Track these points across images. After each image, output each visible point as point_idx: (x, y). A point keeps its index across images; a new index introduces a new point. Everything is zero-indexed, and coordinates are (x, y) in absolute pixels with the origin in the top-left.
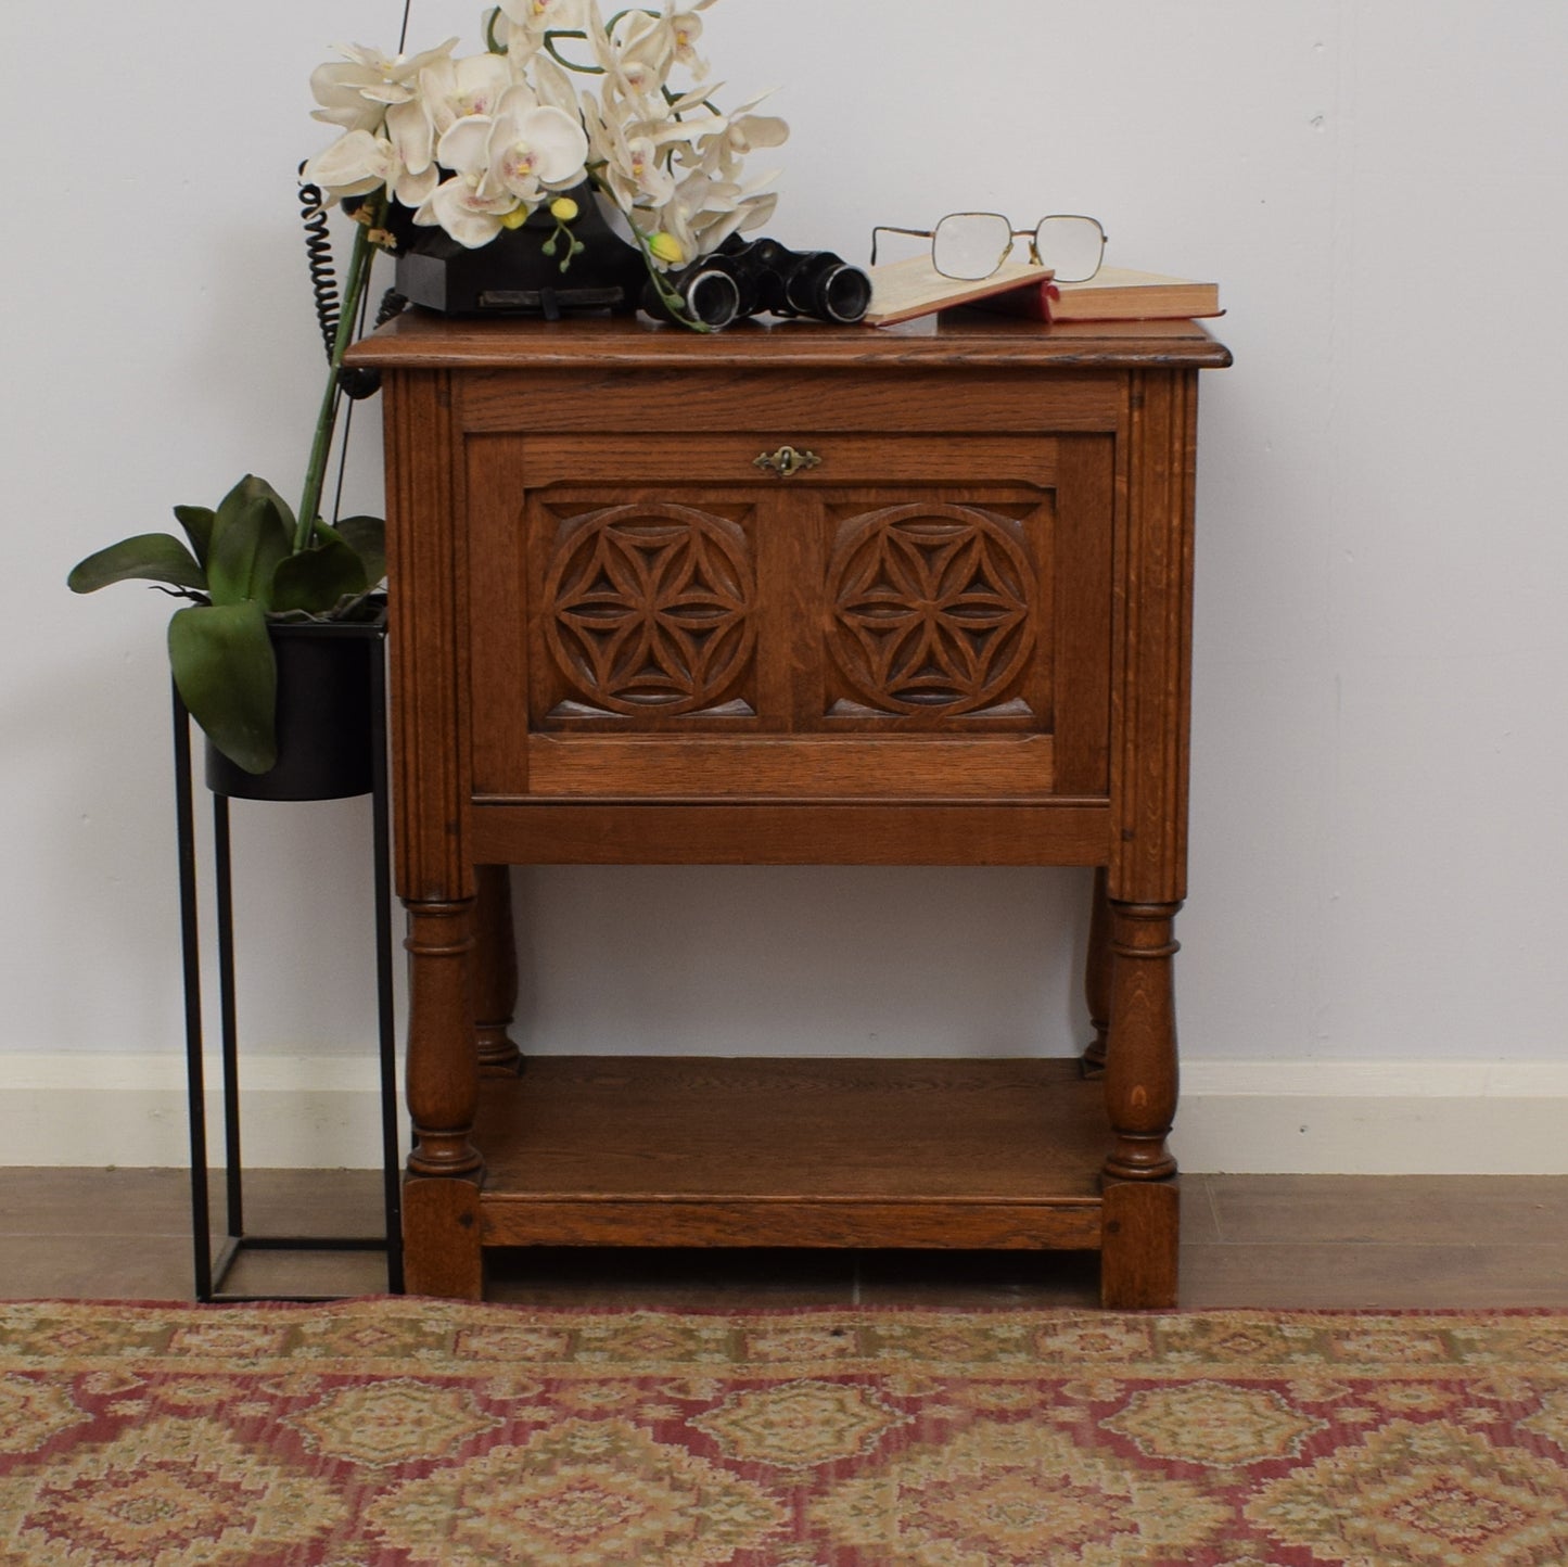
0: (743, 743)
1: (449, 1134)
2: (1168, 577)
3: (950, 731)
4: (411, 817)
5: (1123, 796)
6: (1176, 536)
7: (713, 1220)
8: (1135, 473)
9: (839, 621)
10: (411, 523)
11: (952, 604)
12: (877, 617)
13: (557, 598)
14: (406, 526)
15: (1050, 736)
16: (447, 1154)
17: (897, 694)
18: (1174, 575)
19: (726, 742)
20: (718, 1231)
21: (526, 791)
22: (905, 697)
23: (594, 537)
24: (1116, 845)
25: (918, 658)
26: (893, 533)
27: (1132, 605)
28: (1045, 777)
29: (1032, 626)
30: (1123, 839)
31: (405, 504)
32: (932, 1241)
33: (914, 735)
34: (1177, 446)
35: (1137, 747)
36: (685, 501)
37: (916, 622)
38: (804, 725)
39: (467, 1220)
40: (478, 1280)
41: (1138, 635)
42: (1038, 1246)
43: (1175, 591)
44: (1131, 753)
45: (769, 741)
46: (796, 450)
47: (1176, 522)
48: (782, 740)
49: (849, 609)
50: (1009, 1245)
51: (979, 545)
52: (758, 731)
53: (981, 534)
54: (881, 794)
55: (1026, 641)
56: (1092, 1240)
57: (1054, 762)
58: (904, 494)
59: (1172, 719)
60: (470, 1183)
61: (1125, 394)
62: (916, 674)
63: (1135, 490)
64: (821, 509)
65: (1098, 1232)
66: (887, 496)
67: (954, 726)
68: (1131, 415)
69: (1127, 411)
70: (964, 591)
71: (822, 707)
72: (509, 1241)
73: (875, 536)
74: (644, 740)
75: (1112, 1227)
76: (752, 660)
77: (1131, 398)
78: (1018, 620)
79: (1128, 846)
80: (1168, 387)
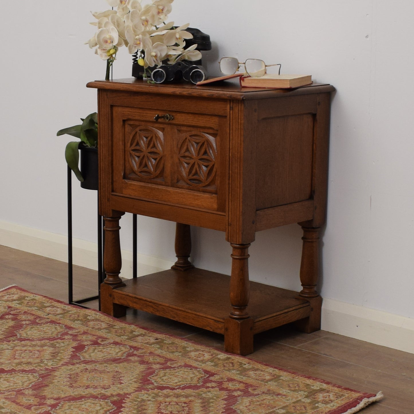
0: (160, 188)
1: (111, 274)
2: (238, 156)
3: (199, 191)
4: (102, 196)
5: (228, 213)
6: (239, 145)
7: (152, 307)
8: (231, 127)
9: (179, 159)
10: (102, 126)
11: (200, 158)
12: (187, 160)
13: (130, 147)
14: (101, 126)
15: (217, 196)
16: (112, 279)
17: (190, 180)
18: (239, 156)
19: (157, 187)
20: (153, 310)
21: (122, 194)
22: (192, 181)
23: (136, 133)
24: (227, 227)
25: (194, 171)
26: (189, 138)
27: (230, 163)
28: (215, 206)
29: (216, 166)
30: (228, 225)
31: (101, 121)
32: (192, 323)
33: (192, 191)
34: (239, 121)
35: (231, 202)
36: (152, 126)
37: (194, 162)
38: (173, 186)
39: (110, 295)
40: (112, 311)
41: (232, 171)
42: (211, 330)
43: (239, 160)
44: (230, 203)
45: (164, 188)
46: (169, 115)
47: (239, 141)
48: (167, 188)
49: (182, 157)
50: (206, 329)
51: (206, 143)
52: (164, 185)
53: (206, 141)
54: (185, 205)
55: (214, 170)
56: (222, 332)
57: (217, 202)
58: (192, 129)
59: (238, 194)
60: (111, 287)
61: (229, 106)
62: (194, 175)
63: (231, 132)
64: (176, 131)
65: (223, 330)
66: (189, 129)
67: (200, 190)
68: (230, 112)
69: (229, 111)
70: (203, 155)
71: (176, 181)
72: (117, 303)
73: (186, 139)
74: (142, 184)
75: (226, 329)
76: (163, 168)
77: (230, 107)
78: (213, 164)
79: (230, 227)
80: (238, 105)
